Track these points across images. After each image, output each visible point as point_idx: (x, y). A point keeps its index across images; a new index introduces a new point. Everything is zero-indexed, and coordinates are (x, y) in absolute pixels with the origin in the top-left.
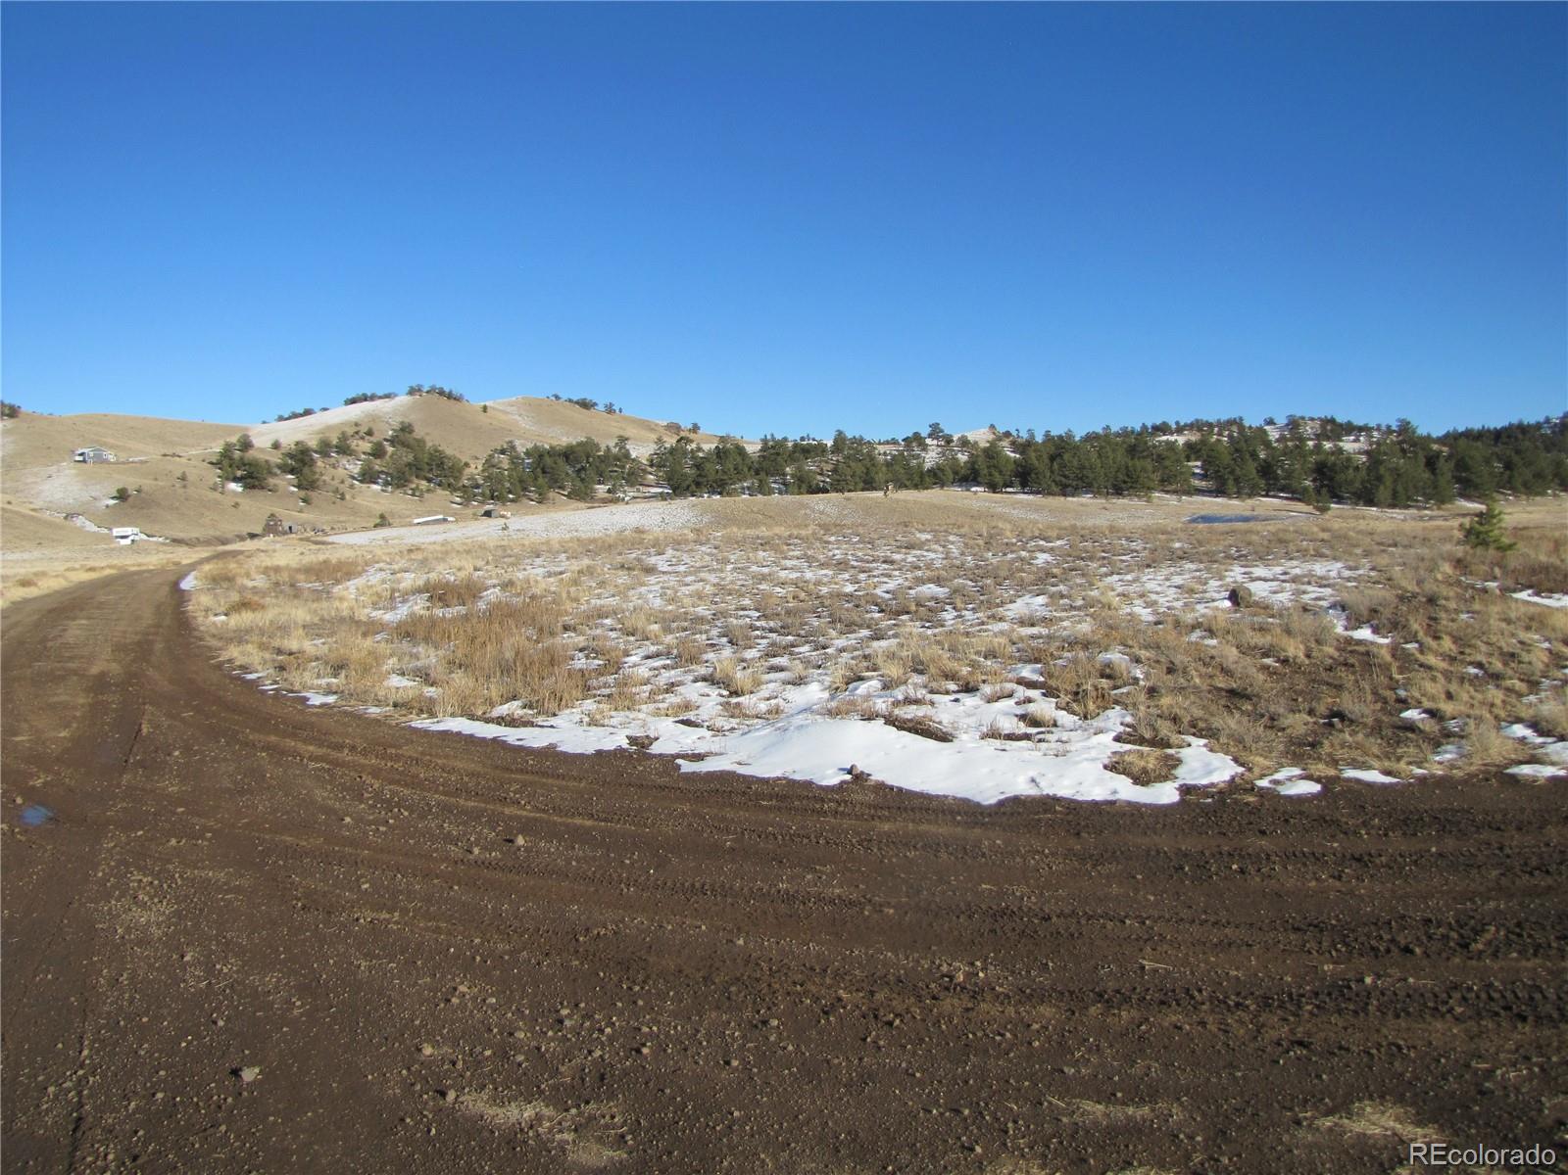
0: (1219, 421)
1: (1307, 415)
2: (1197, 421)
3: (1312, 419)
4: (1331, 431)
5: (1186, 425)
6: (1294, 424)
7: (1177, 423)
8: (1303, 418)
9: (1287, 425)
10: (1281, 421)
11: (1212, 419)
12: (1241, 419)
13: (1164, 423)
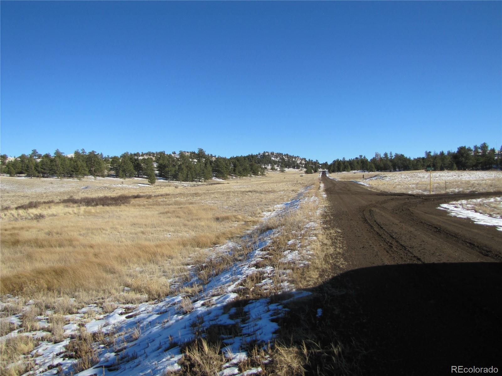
0: (157, 152)
1: (186, 151)
2: (149, 152)
3: (188, 152)
4: (193, 156)
5: (145, 154)
6: (182, 154)
7: (142, 153)
8: (185, 152)
9: (179, 154)
10: (178, 153)
11: (154, 152)
12: (164, 152)
13: (138, 153)
